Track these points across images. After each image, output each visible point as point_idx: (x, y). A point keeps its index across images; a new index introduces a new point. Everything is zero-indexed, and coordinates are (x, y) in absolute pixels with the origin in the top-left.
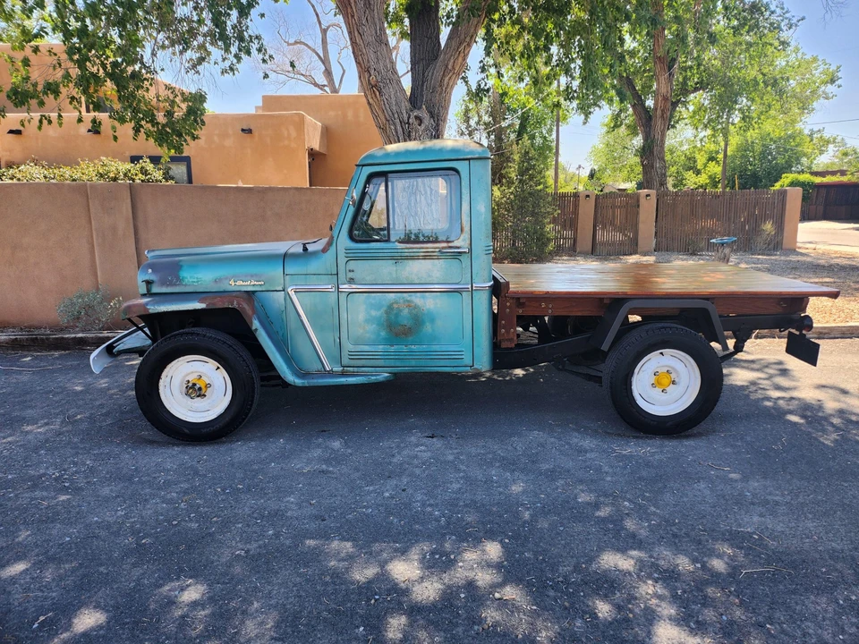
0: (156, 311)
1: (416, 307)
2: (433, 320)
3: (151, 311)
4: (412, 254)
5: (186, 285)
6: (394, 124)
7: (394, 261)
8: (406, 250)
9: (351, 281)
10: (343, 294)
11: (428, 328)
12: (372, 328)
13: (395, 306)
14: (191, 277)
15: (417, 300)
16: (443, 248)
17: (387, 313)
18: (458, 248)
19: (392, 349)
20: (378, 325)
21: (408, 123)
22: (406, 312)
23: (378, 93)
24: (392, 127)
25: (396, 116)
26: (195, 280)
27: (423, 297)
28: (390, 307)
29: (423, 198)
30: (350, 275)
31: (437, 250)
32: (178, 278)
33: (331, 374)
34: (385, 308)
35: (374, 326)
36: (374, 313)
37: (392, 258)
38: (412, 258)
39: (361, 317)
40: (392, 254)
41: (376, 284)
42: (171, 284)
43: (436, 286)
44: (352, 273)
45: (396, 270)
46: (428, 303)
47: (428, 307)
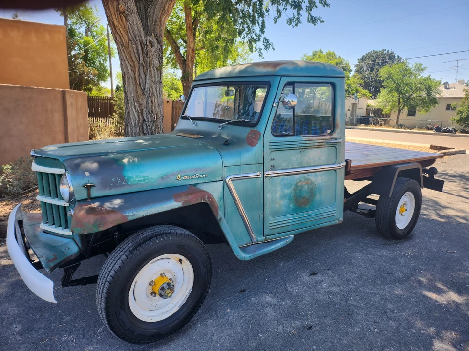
0: (135, 218)
1: (312, 183)
2: (320, 191)
3: (130, 219)
4: (311, 145)
5: (132, 185)
6: (136, 44)
7: (300, 150)
8: (308, 142)
9: (273, 167)
10: (268, 179)
11: (318, 197)
12: (284, 202)
13: (300, 184)
14: (137, 176)
15: (312, 177)
16: (328, 139)
17: (294, 190)
18: (336, 139)
19: (298, 216)
20: (289, 200)
21: (146, 44)
22: (306, 187)
23: (124, 19)
24: (134, 46)
25: (138, 38)
26: (142, 179)
27: (316, 176)
28: (297, 185)
29: (156, 100)
30: (272, 163)
31: (325, 141)
32: (123, 179)
33: (258, 245)
34: (293, 187)
35: (286, 201)
36: (287, 191)
37: (300, 148)
38: (311, 147)
39: (278, 195)
40: (300, 145)
41: (289, 169)
42: (116, 185)
43: (323, 167)
44: (273, 162)
45: (301, 157)
46: (318, 180)
47: (318, 182)
